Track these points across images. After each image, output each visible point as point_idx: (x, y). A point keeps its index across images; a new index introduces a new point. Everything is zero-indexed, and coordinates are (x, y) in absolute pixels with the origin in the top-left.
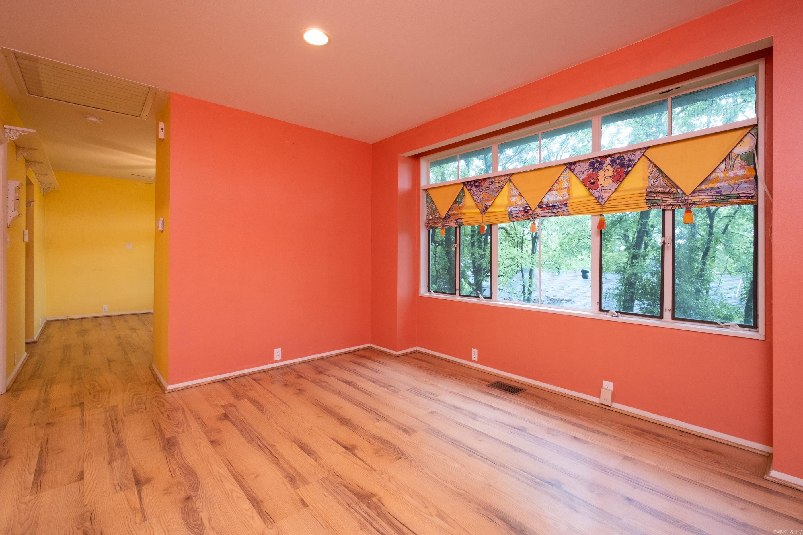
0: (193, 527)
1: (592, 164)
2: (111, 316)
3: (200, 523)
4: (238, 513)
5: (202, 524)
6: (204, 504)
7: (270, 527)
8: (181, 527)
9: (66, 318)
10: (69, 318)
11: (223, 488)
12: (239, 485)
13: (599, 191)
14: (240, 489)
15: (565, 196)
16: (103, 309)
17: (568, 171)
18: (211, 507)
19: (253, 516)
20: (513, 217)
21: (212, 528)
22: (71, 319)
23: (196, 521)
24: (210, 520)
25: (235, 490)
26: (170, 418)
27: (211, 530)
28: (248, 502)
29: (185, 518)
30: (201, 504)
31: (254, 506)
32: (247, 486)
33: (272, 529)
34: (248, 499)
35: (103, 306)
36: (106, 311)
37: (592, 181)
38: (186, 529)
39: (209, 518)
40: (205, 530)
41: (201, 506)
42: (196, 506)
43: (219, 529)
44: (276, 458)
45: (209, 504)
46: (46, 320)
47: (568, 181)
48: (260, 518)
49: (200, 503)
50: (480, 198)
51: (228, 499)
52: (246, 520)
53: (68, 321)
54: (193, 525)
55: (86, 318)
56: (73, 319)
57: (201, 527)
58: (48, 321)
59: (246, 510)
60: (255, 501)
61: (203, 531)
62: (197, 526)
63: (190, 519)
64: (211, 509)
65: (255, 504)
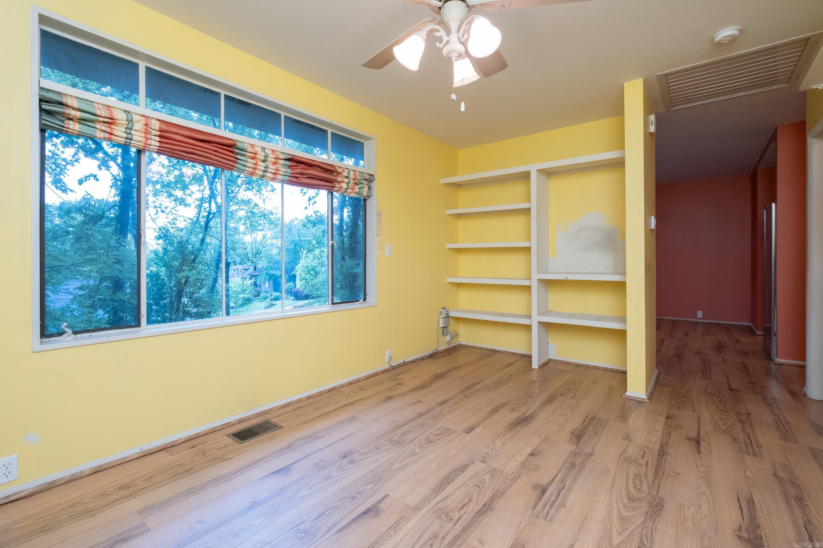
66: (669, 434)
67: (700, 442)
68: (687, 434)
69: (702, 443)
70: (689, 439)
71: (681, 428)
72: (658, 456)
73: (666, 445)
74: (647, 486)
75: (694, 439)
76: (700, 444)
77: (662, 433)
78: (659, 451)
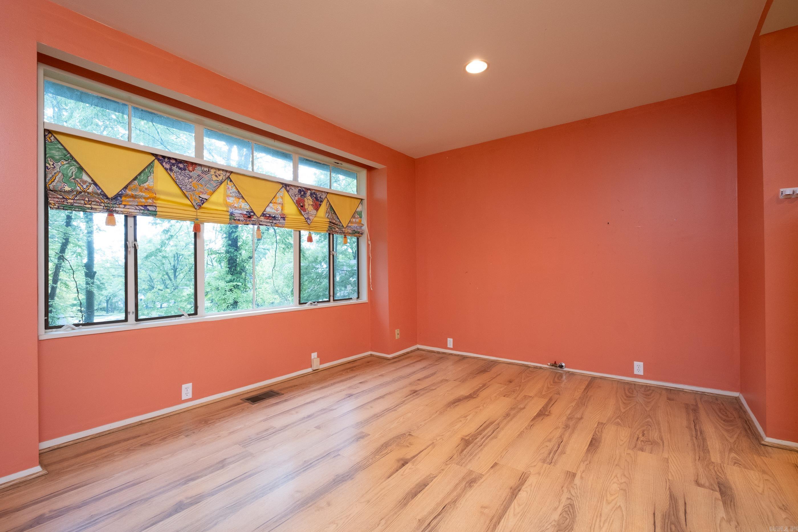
0: (571, 514)
1: (300, 191)
3: (564, 513)
4: (534, 496)
5: (564, 511)
6: (546, 525)
7: (529, 473)
8: (579, 522)
11: (518, 524)
12: (505, 514)
13: (307, 214)
14: (509, 510)
15: (278, 210)
17: (283, 189)
18: (545, 517)
19: (529, 485)
20: (235, 220)
21: (559, 502)
23: (565, 517)
24: (556, 509)
25: (514, 513)
27: (561, 501)
28: (519, 496)
29: (571, 527)
30: (548, 527)
31: (519, 490)
32: (502, 507)
33: (530, 471)
34: (515, 498)
37: (301, 205)
38: (577, 517)
39: (555, 510)
40: (566, 505)
41: (551, 525)
42: (554, 529)
43: (557, 497)
44: (444, 507)
45: (543, 521)
47: (282, 198)
48: (527, 481)
49: (548, 529)
50: (188, 186)
51: (527, 511)
52: (536, 487)
54: (570, 516)
57: (566, 509)
59: (527, 493)
60: (514, 492)
61: (567, 506)
62: (568, 512)
63: (568, 523)
64: (546, 515)
65: (517, 490)
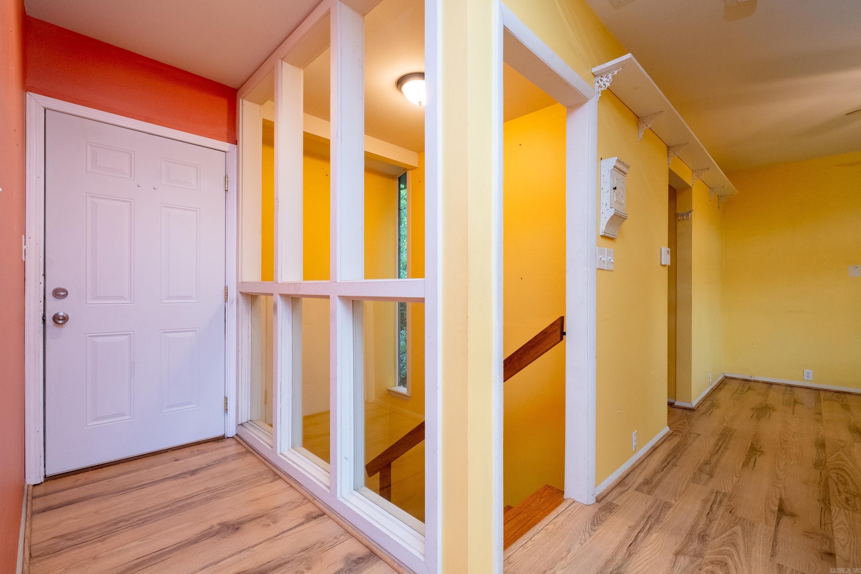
2: (818, 390)
9: (749, 378)
10: (752, 379)
16: (805, 375)
22: (755, 381)
26: (849, 502)
35: (805, 370)
36: (811, 379)
46: (723, 375)
53: (751, 382)
55: (778, 384)
56: (758, 382)
58: (726, 377)
66: (823, 524)
67: (778, 510)
68: (795, 522)
69: (776, 509)
70: (793, 515)
71: (805, 532)
72: (829, 499)
73: (823, 511)
74: (832, 476)
75: (787, 515)
76: (778, 508)
77: (834, 525)
78: (830, 504)
